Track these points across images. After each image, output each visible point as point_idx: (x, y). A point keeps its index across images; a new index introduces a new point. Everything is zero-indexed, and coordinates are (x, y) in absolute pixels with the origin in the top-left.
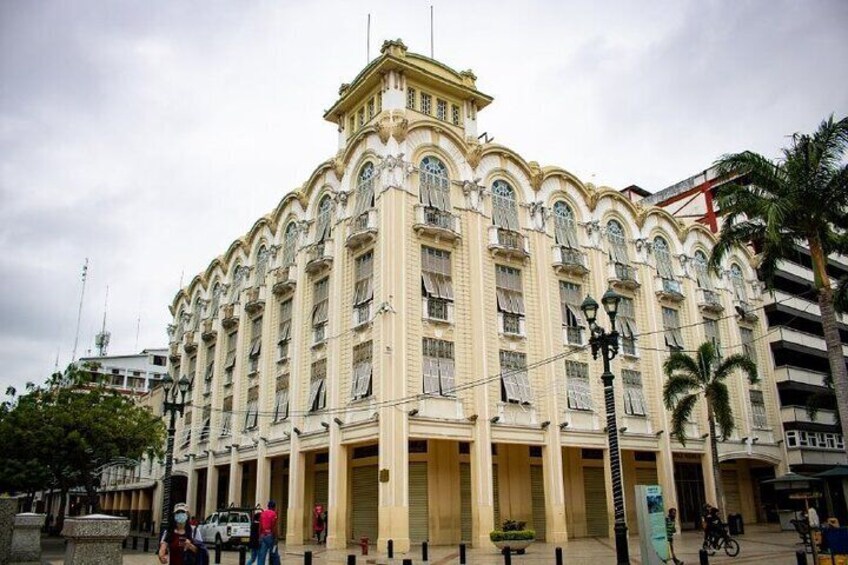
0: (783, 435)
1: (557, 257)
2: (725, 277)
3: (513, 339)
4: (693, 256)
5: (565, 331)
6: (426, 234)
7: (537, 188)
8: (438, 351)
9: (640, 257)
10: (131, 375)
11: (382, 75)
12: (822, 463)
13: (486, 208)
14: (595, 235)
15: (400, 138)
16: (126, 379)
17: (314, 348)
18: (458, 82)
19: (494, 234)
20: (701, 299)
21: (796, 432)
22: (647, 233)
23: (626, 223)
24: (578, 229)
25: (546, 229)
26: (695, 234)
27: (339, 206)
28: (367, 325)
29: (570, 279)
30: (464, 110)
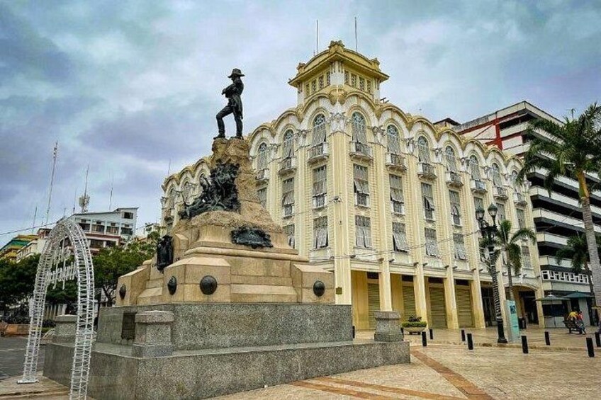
0: (541, 273)
1: (420, 169)
2: (509, 179)
3: (398, 216)
4: (491, 167)
5: (424, 212)
6: (357, 158)
7: (410, 129)
8: (363, 222)
9: (463, 168)
10: (110, 225)
11: (331, 63)
12: (562, 290)
13: (384, 142)
14: (440, 156)
15: (342, 102)
16: (106, 228)
17: (285, 218)
18: (369, 66)
19: (389, 157)
20: (495, 192)
21: (548, 272)
22: (467, 154)
23: (456, 148)
24: (431, 153)
25: (414, 153)
26: (493, 153)
27: (301, 138)
28: (323, 208)
29: (426, 182)
30: (373, 83)
